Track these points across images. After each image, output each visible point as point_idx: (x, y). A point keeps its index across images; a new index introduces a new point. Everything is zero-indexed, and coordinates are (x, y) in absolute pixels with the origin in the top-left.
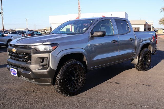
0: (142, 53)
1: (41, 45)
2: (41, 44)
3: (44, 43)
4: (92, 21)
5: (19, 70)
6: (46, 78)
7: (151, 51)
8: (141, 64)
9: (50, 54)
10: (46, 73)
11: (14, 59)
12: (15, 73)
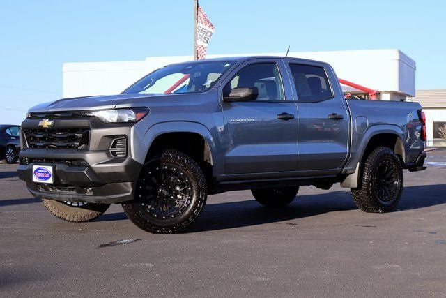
0: (371, 160)
1: (112, 109)
2: (113, 107)
3: (118, 107)
4: (227, 65)
5: (56, 168)
6: (120, 184)
7: (404, 158)
8: (367, 190)
9: (132, 128)
10: (122, 170)
11: (43, 147)
12: (47, 175)
